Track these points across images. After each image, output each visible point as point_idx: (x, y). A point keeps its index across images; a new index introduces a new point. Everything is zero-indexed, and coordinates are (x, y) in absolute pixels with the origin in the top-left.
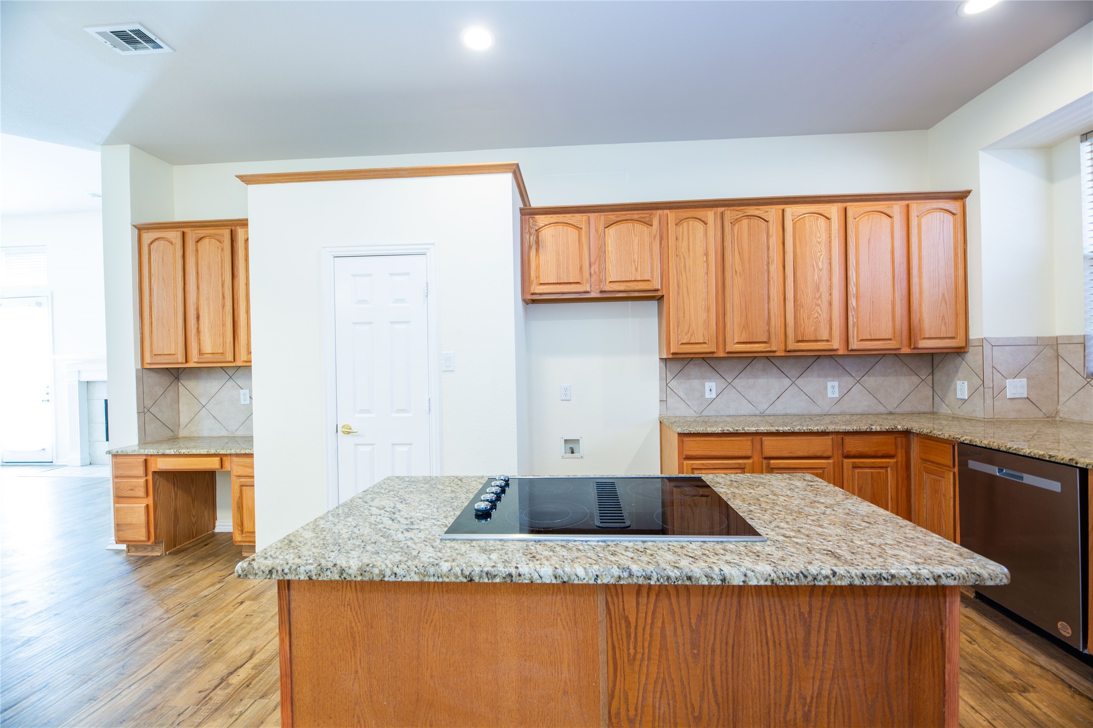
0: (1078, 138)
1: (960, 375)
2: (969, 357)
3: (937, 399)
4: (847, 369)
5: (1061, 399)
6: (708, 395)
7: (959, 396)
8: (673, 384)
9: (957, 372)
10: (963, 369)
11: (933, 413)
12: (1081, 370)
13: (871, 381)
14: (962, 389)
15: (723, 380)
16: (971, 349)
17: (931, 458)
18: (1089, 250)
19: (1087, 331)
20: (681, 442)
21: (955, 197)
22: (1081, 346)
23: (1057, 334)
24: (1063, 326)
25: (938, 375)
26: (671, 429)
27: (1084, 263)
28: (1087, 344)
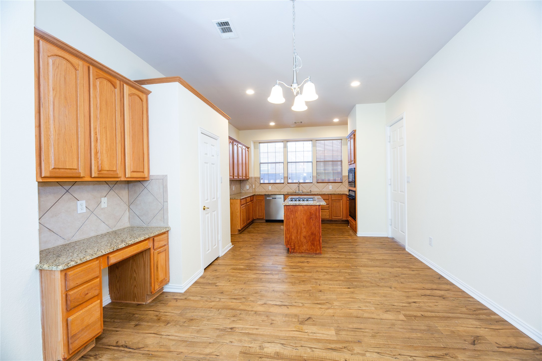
0: (258, 143)
1: (247, 184)
2: (249, 180)
3: (241, 189)
7: (247, 188)
12: (259, 183)
14: (248, 187)
17: (259, 199)
18: (259, 162)
19: (259, 176)
20: (241, 201)
21: (248, 148)
22: (259, 179)
23: (255, 176)
24: (257, 175)
25: (242, 184)
26: (235, 199)
27: (260, 164)
28: (259, 178)
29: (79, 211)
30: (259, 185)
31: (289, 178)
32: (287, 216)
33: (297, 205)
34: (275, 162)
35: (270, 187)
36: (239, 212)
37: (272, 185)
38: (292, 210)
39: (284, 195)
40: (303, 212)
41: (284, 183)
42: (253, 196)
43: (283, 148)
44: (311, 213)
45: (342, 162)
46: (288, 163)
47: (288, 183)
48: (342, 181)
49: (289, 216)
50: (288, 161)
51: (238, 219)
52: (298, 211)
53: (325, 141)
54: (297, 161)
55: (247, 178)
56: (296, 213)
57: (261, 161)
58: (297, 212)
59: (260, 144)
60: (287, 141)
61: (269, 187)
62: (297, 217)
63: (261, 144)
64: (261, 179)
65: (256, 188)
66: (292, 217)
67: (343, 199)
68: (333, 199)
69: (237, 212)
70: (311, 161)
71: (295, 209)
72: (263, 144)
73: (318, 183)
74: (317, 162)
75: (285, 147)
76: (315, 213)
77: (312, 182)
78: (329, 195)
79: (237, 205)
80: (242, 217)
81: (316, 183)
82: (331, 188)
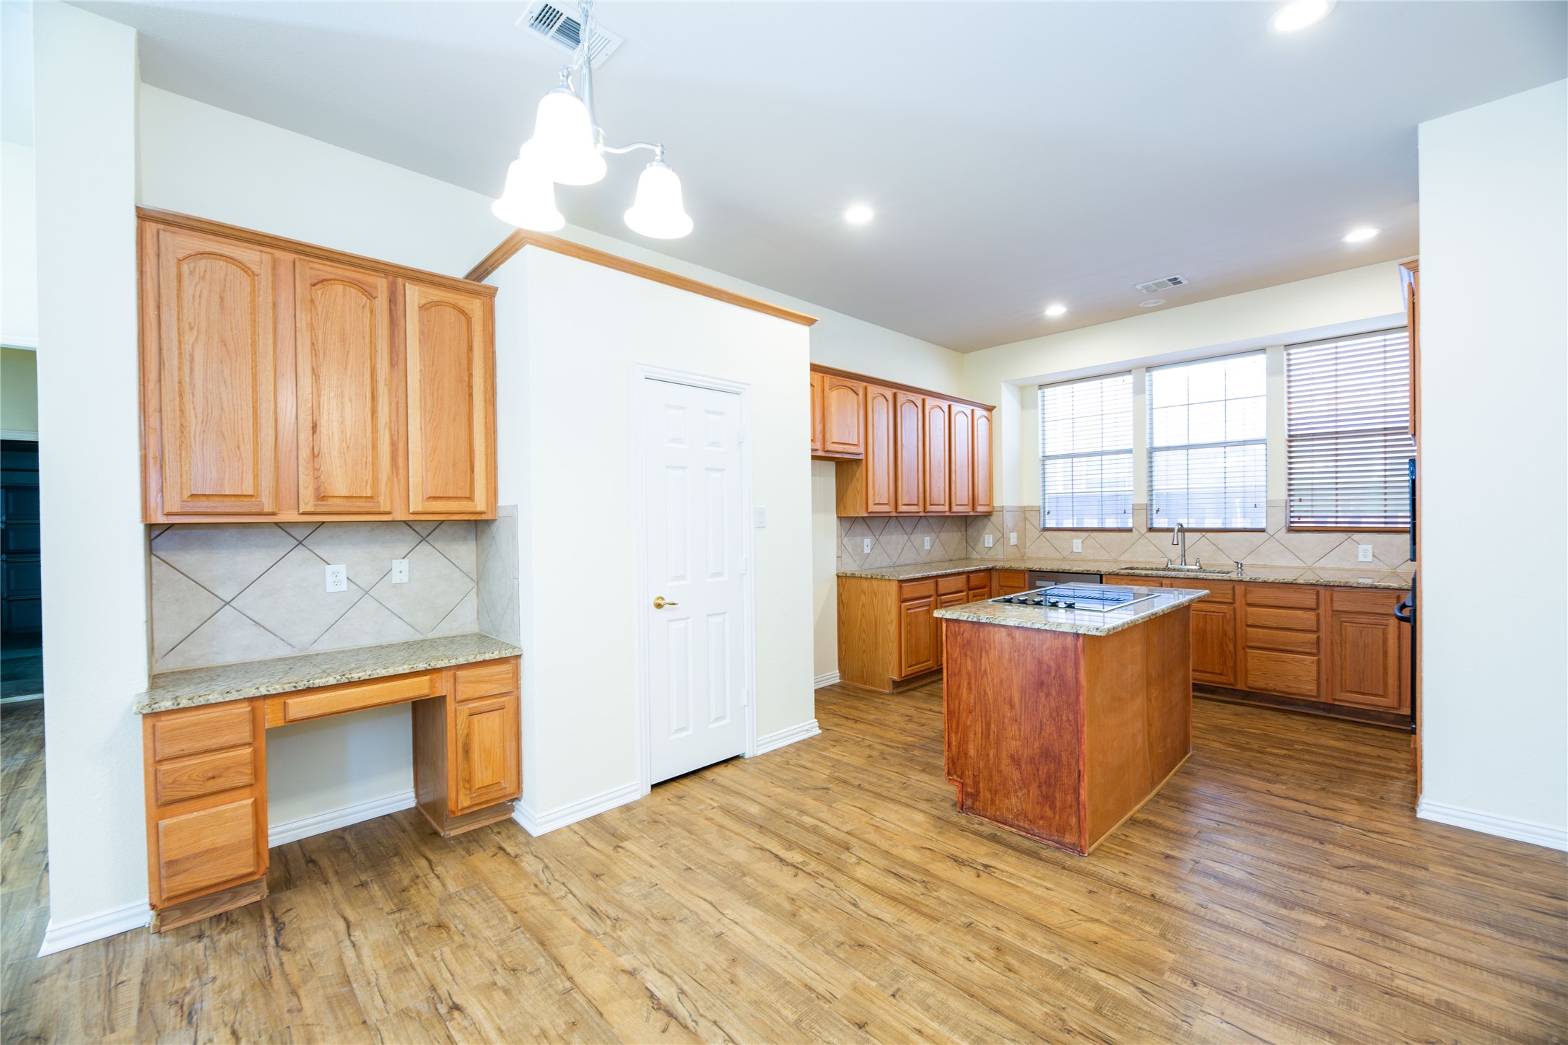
0: (1037, 387)
1: (987, 531)
2: (993, 518)
3: (969, 548)
4: (933, 527)
6: (867, 550)
7: (986, 545)
8: (845, 540)
9: (985, 528)
10: (989, 526)
11: (967, 559)
12: (1037, 526)
13: (943, 535)
14: (988, 540)
15: (873, 538)
16: (995, 513)
17: (1009, 584)
18: (1041, 455)
19: (1040, 503)
20: (901, 587)
21: (990, 409)
22: (1037, 513)
23: (1025, 504)
24: (1031, 499)
25: (970, 531)
26: (882, 579)
27: (1044, 461)
28: (1040, 511)
29: (331, 588)
30: (1037, 533)
31: (1154, 511)
32: (950, 661)
33: (984, 621)
34: (1100, 449)
35: (1077, 544)
36: (894, 623)
37: (1086, 534)
38: (969, 642)
39: (1101, 576)
40: (1010, 655)
41: (1134, 530)
42: (989, 570)
43: (1132, 395)
44: (1040, 662)
46: (1151, 453)
47: (1151, 530)
49: (956, 660)
50: (1155, 445)
51: (890, 645)
52: (990, 646)
54: (1192, 442)
55: (980, 509)
56: (984, 654)
57: (1047, 450)
58: (987, 652)
59: (1046, 390)
60: (1149, 368)
61: (1075, 541)
62: (985, 671)
63: (1049, 390)
64: (1047, 513)
65: (1028, 545)
66: (970, 668)
69: (890, 624)
70: (1263, 436)
71: (979, 636)
72: (1053, 389)
73: (1291, 530)
74: (1291, 438)
75: (1142, 389)
76: (1058, 666)
77: (1263, 526)
79: (889, 599)
80: (907, 641)
81: (1284, 530)
82: (1370, 558)
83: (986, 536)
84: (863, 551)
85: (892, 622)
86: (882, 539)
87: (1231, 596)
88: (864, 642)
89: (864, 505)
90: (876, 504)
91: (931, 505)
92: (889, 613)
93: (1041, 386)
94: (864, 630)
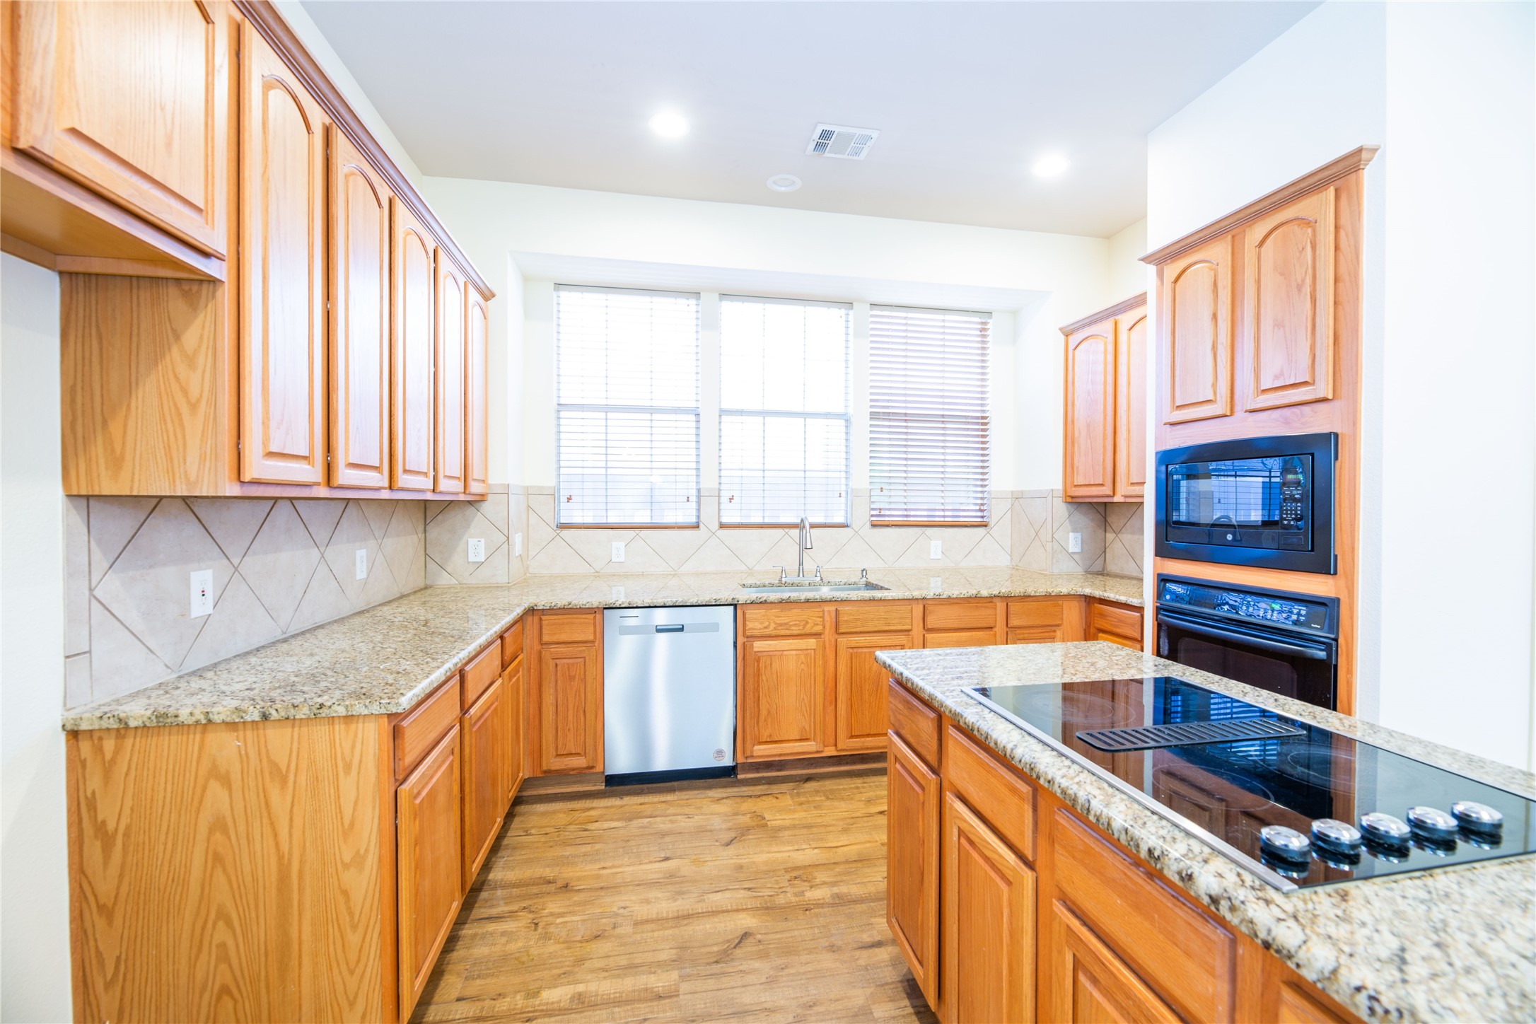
0: (551, 285)
1: (472, 530)
2: (486, 507)
3: (431, 565)
4: (371, 525)
5: (530, 553)
6: (200, 607)
7: (472, 559)
8: (111, 586)
9: (469, 526)
10: (478, 522)
11: (426, 588)
12: (550, 521)
13: (388, 542)
14: (476, 548)
15: (226, 561)
16: (490, 497)
17: (563, 637)
18: (555, 401)
19: (552, 482)
21: (487, 295)
22: (550, 498)
23: (528, 483)
24: (537, 476)
25: (433, 532)
27: (558, 411)
28: (554, 495)
30: (550, 532)
31: (724, 500)
34: (648, 404)
35: (618, 547)
36: (371, 861)
37: (632, 533)
39: (735, 606)
41: (701, 525)
43: (693, 331)
45: (986, 424)
46: (719, 416)
47: (723, 526)
48: (982, 517)
50: (724, 406)
51: (354, 939)
53: (910, 315)
54: (768, 408)
55: (475, 488)
57: (563, 394)
59: (563, 294)
60: (722, 296)
61: (615, 544)
63: (566, 296)
64: (563, 499)
65: (535, 556)
67: (1065, 623)
68: (1014, 622)
69: (346, 866)
70: (841, 410)
72: (578, 294)
73: (874, 526)
74: (874, 415)
75: (709, 323)
77: (845, 520)
78: (994, 600)
79: (348, 785)
81: (868, 525)
82: (939, 556)
83: (472, 542)
84: (185, 614)
85: (359, 860)
86: (252, 564)
87: (908, 621)
88: (223, 956)
89: (227, 457)
90: (271, 455)
91: (405, 471)
92: (348, 831)
93: (558, 286)
94: (222, 915)
